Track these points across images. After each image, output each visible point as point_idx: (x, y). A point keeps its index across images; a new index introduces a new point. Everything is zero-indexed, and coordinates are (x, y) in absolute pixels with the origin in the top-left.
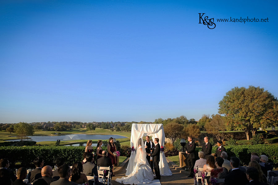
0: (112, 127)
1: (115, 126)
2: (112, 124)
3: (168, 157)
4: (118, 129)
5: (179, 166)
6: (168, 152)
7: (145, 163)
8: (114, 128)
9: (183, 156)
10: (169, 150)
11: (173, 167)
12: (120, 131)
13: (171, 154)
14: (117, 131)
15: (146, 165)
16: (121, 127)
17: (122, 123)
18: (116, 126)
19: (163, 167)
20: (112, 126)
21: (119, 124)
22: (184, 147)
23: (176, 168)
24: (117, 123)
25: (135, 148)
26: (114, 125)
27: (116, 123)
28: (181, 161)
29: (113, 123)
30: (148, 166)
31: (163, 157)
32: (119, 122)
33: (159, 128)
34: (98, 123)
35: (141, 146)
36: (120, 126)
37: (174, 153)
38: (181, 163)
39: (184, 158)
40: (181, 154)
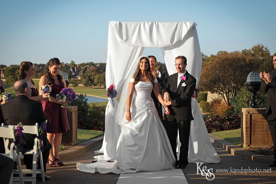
0: (74, 77)
1: (81, 73)
2: (73, 69)
3: (214, 133)
4: (90, 80)
5: (242, 146)
6: (215, 120)
8: (79, 78)
10: (218, 116)
11: (225, 149)
12: (95, 85)
13: (221, 126)
14: (86, 85)
16: (97, 76)
17: (98, 66)
18: (84, 72)
20: (73, 74)
21: (92, 68)
22: (255, 94)
23: (233, 151)
24: (87, 64)
26: (79, 70)
27: (83, 65)
28: (246, 131)
29: (76, 65)
32: (92, 64)
34: (35, 64)
36: (93, 73)
37: (228, 123)
38: (247, 137)
39: (255, 125)
40: (248, 113)
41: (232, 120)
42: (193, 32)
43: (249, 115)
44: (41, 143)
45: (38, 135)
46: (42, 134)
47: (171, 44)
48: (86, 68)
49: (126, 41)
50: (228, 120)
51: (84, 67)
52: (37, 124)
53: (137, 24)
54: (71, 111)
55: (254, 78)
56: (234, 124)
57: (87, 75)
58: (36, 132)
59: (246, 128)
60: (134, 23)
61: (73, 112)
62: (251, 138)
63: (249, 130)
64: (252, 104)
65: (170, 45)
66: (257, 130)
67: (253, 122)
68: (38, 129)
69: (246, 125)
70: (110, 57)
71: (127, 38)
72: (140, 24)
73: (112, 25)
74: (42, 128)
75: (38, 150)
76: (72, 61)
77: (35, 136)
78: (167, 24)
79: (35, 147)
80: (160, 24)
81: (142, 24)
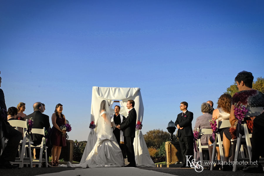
7: (110, 137)
9: (172, 146)
15: (111, 141)
19: (140, 153)
24: (83, 142)
25: (95, 124)
26: (79, 145)
28: (169, 154)
29: (78, 142)
30: (114, 143)
31: (140, 138)
33: (134, 93)
35: (105, 111)
37: (157, 159)
38: (169, 158)
40: (169, 144)
41: (159, 158)
42: (138, 93)
44: (46, 140)
45: (44, 135)
46: (47, 135)
48: (83, 143)
49: (101, 96)
50: (157, 158)
51: (82, 143)
52: (44, 128)
55: (172, 124)
56: (160, 160)
57: (83, 147)
58: (44, 134)
59: (169, 152)
60: (106, 88)
62: (171, 158)
64: (171, 139)
65: (126, 98)
66: (174, 153)
67: (172, 149)
68: (45, 131)
69: (168, 150)
70: (92, 108)
71: (102, 95)
73: (95, 88)
74: (47, 131)
75: (44, 145)
76: (76, 140)
77: (42, 136)
78: (124, 88)
79: (42, 143)
80: (120, 88)
81: (111, 88)
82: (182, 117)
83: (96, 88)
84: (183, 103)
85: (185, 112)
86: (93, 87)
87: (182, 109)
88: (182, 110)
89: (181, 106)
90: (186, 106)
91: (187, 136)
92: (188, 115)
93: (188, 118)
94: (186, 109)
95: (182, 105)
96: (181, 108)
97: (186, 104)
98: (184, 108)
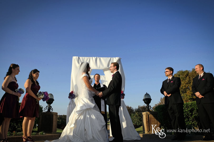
9: (150, 116)
38: (147, 127)
39: (151, 120)
40: (147, 114)
43: (147, 115)
47: (108, 67)
53: (88, 58)
54: (53, 114)
55: (147, 96)
60: (87, 58)
61: (54, 115)
62: (149, 128)
63: (148, 123)
66: (152, 123)
67: (149, 119)
72: (90, 58)
78: (105, 58)
80: (101, 58)
81: (91, 58)
82: (168, 83)
83: (76, 58)
84: (168, 68)
85: (171, 78)
86: (73, 57)
87: (168, 74)
88: (167, 76)
89: (167, 72)
90: (172, 72)
91: (177, 104)
92: (175, 81)
93: (175, 83)
94: (172, 75)
95: (167, 70)
96: (166, 74)
97: (171, 69)
98: (170, 73)
